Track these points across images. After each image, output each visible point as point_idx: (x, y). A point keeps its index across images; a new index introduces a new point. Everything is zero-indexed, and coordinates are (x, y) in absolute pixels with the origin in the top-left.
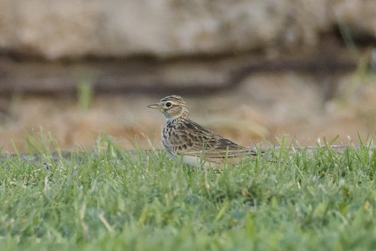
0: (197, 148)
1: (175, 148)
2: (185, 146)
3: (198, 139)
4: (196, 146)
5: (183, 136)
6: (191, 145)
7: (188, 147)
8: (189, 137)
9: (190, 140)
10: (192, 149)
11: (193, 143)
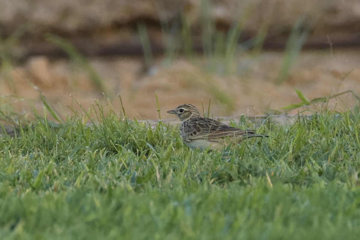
0: (203, 132)
1: (188, 135)
2: (195, 133)
3: (205, 126)
4: (203, 131)
5: (193, 126)
6: (199, 131)
7: (198, 133)
8: (198, 126)
9: (199, 128)
10: (200, 134)
11: (201, 130)
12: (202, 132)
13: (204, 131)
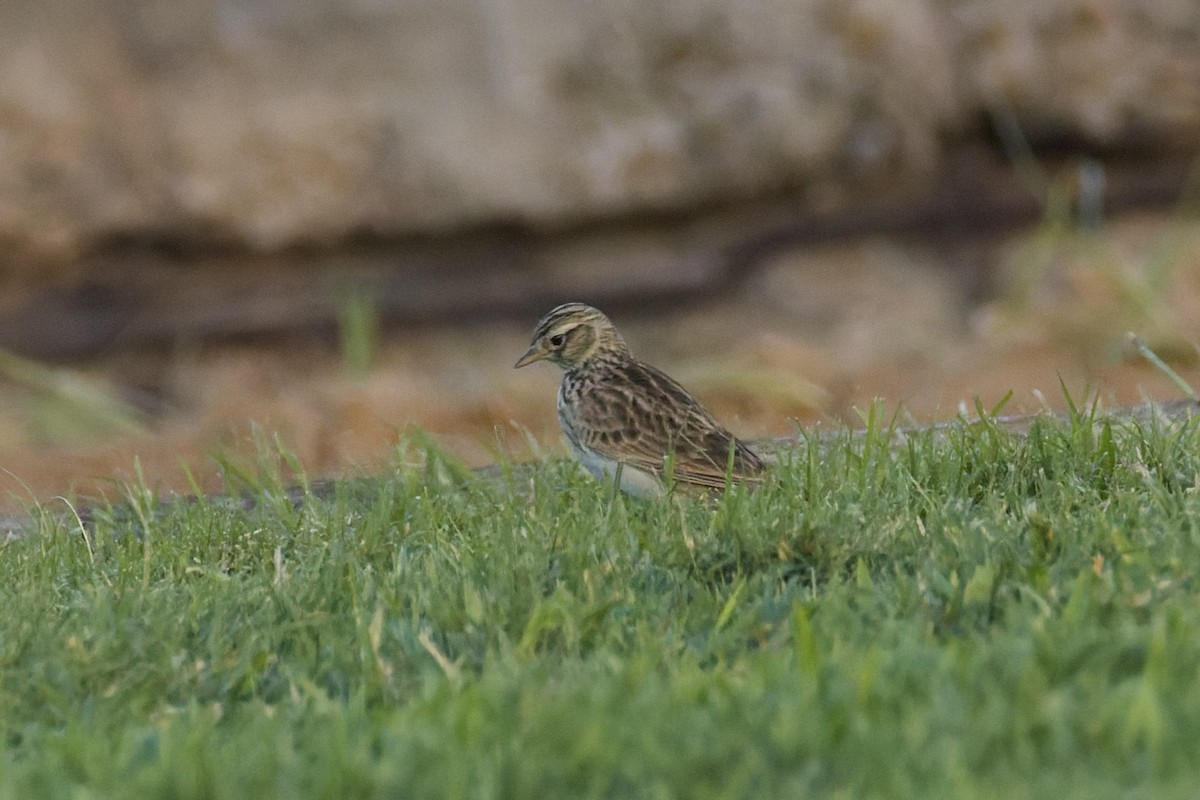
1: (592, 434)
2: (617, 437)
3: (654, 422)
4: (644, 440)
5: (616, 406)
6: (633, 434)
7: (626, 440)
8: (631, 413)
9: (632, 421)
10: (633, 447)
11: (639, 432)
12: (641, 443)
13: (649, 444)
